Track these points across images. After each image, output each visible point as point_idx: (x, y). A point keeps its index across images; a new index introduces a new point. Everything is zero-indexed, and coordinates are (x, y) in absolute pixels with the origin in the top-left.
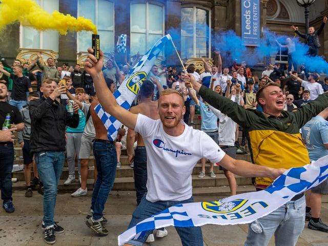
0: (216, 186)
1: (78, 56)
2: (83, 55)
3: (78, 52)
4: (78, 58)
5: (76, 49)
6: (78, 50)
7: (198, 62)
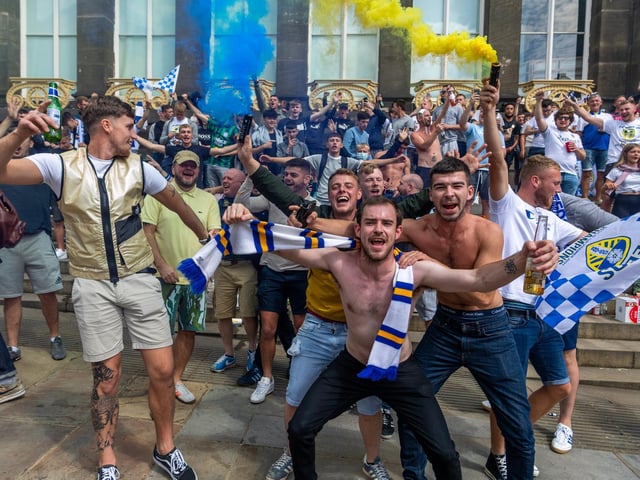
0: (633, 367)
1: (309, 88)
2: (320, 85)
3: (309, 81)
4: (309, 93)
5: (306, 75)
6: (309, 77)
7: (559, 88)
